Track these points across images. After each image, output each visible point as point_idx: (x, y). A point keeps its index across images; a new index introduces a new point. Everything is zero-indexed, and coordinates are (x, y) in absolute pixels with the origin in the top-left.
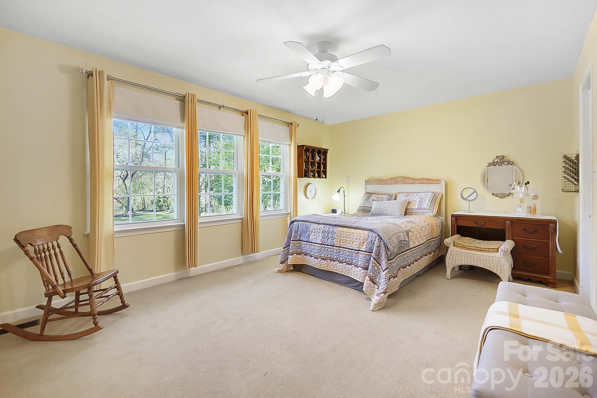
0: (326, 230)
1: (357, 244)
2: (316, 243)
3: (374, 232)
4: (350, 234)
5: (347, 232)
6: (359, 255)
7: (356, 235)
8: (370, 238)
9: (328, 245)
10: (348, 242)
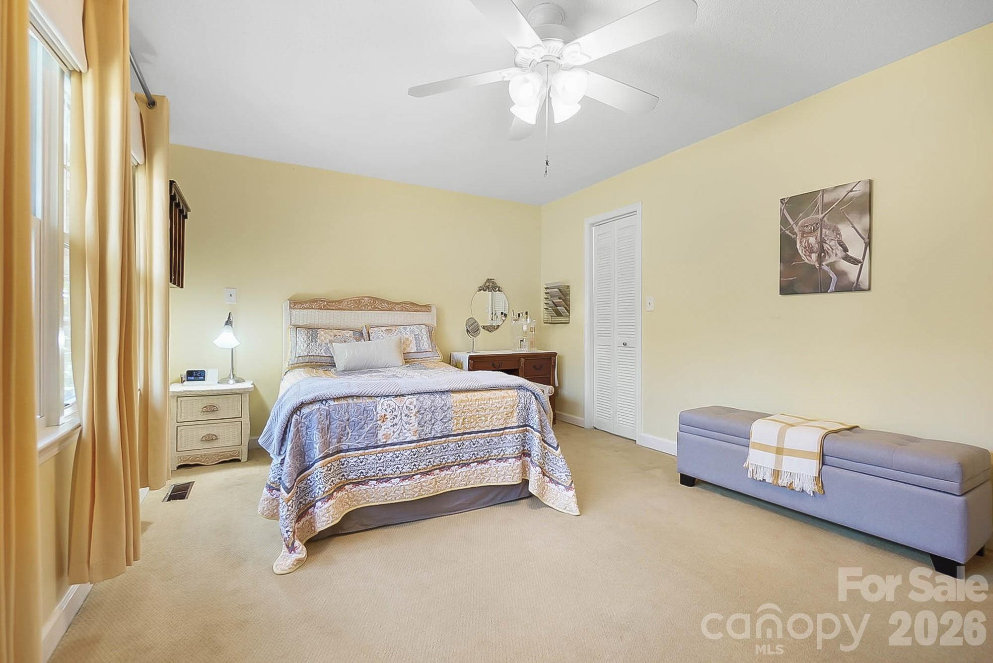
0: (425, 407)
1: (500, 417)
2: (402, 443)
3: (527, 389)
4: (485, 402)
5: (476, 400)
6: (505, 437)
7: (497, 401)
8: (523, 401)
9: (434, 438)
10: (483, 418)
